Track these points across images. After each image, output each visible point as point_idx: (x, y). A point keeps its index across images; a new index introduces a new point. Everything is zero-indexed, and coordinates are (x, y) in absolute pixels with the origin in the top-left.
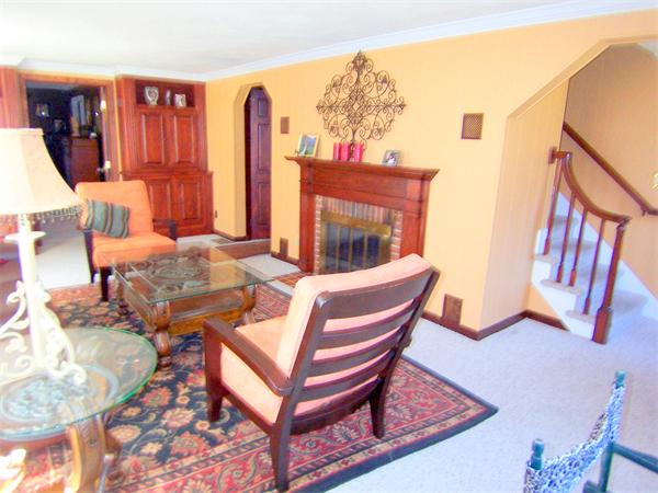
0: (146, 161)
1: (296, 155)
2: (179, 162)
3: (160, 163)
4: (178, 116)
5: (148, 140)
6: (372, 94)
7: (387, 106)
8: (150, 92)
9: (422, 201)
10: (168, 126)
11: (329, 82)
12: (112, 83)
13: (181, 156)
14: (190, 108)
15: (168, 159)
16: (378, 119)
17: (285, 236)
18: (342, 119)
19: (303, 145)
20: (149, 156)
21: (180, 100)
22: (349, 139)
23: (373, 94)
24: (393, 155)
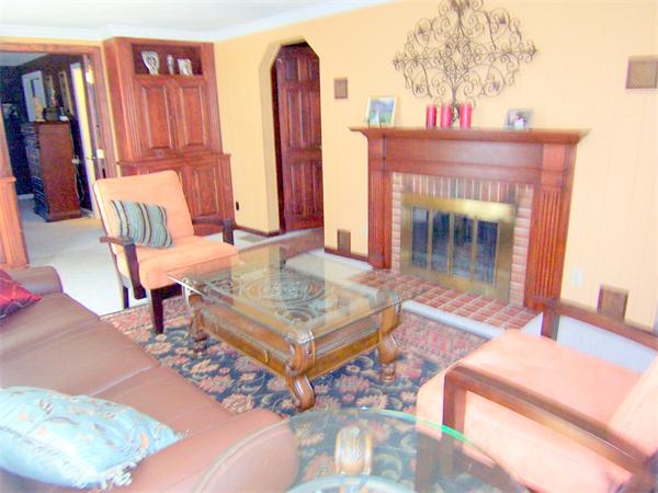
0: (151, 146)
1: (365, 125)
2: (190, 145)
3: (168, 147)
4: (184, 88)
5: (151, 119)
6: (482, 39)
7: (507, 53)
8: (149, 59)
9: (567, 171)
10: (174, 99)
11: (413, 28)
12: (98, 48)
13: (192, 135)
14: (198, 76)
15: (175, 141)
16: (493, 71)
17: (345, 227)
18: (435, 74)
19: (373, 111)
20: (154, 139)
21: (185, 66)
22: (448, 99)
23: (485, 39)
24: (520, 116)
